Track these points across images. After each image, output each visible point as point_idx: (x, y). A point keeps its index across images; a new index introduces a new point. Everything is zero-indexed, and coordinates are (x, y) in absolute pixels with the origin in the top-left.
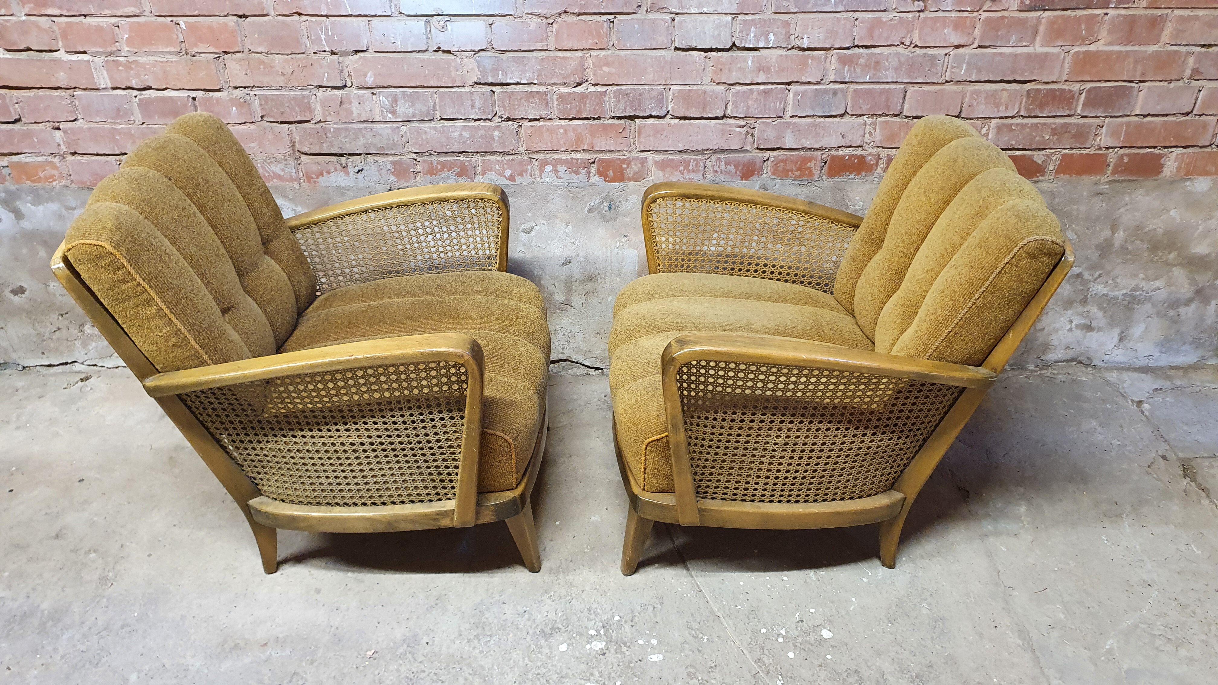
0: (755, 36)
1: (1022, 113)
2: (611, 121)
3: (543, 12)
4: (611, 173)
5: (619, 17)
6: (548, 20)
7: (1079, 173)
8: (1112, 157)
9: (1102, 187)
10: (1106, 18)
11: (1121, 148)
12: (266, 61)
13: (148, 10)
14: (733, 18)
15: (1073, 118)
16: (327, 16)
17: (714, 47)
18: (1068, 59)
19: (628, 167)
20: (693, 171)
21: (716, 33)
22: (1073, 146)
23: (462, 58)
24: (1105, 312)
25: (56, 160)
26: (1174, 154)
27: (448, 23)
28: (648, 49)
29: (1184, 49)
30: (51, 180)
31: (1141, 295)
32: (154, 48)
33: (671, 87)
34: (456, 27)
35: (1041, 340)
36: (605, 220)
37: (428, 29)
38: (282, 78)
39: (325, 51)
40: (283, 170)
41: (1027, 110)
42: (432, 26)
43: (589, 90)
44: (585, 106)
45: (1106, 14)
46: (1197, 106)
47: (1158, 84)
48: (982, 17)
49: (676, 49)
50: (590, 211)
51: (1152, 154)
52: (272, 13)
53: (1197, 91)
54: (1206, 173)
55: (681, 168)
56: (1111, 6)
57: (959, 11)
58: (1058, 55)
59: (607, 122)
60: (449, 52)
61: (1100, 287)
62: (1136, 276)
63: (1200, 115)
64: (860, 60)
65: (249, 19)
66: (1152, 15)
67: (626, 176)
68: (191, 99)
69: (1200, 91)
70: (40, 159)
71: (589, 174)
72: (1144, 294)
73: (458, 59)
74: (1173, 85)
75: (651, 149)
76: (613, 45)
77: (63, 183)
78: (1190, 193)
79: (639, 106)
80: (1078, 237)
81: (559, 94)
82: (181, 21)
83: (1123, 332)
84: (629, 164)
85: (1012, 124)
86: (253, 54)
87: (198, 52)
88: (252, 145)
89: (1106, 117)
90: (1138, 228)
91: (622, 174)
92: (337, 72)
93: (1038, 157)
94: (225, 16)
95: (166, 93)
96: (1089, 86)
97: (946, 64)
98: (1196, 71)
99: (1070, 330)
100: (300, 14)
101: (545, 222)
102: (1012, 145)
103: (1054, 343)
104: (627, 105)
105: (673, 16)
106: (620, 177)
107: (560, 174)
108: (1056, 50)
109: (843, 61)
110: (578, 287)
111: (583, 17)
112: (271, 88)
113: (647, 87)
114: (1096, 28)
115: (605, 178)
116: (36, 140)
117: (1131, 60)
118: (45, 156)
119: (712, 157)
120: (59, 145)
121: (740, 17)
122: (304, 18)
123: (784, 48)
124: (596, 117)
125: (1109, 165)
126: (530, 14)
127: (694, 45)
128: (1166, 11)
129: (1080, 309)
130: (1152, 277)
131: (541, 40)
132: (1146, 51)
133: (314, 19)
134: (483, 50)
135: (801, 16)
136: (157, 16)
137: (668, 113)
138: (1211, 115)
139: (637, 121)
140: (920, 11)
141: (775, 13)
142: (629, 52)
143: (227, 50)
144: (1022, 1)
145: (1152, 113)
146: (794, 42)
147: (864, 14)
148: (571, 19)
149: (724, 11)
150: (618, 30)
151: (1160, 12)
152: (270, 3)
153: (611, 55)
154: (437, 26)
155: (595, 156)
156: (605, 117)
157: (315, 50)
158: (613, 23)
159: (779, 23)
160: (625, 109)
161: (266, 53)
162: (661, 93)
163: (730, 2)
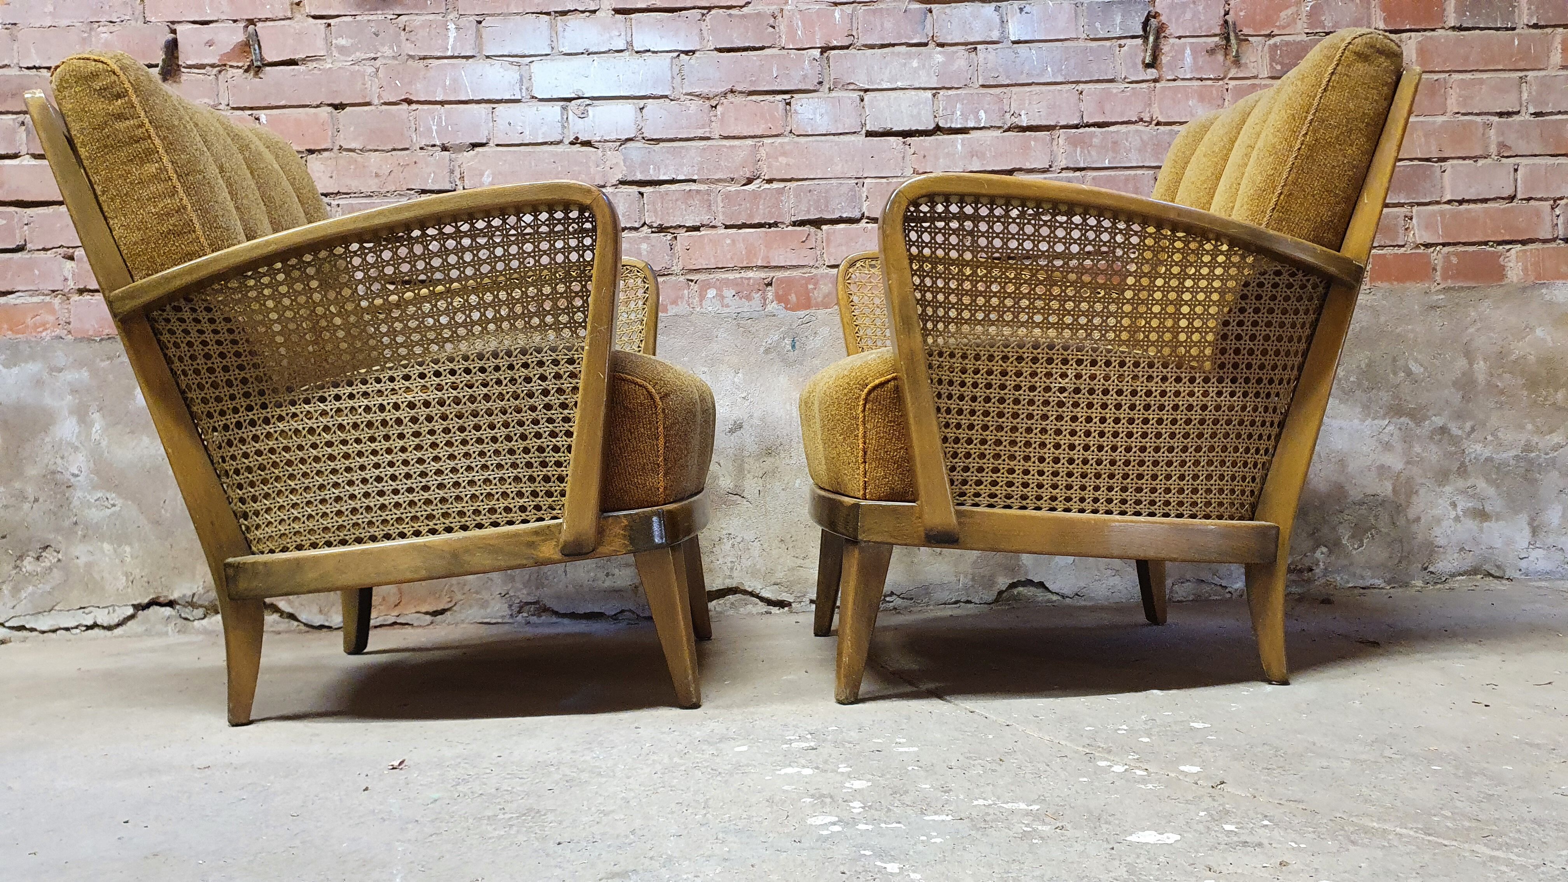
0: (961, 114)
2: (790, 228)
3: (705, 90)
4: (793, 298)
5: (796, 96)
6: (712, 101)
7: (1401, 279)
8: (1437, 256)
9: (1436, 298)
11: (1444, 245)
12: (359, 160)
13: (224, 102)
14: (934, 95)
16: (442, 103)
17: (913, 129)
19: (815, 289)
21: (915, 112)
22: (1383, 243)
23: (604, 151)
24: (1498, 487)
25: (57, 301)
26: (1513, 251)
27: (589, 108)
28: (834, 135)
29: (1478, 119)
30: (40, 329)
31: (1539, 456)
33: (867, 181)
34: (599, 113)
35: (1420, 537)
36: (787, 363)
37: (565, 117)
38: (376, 180)
39: (434, 146)
42: (570, 113)
43: (762, 188)
44: (758, 209)
46: (1519, 189)
47: (1461, 162)
48: (1230, 87)
49: (869, 134)
50: (767, 351)
51: (1484, 251)
52: (376, 101)
53: (1512, 170)
57: (1201, 79)
59: (785, 230)
60: (588, 144)
61: (1478, 447)
62: (1522, 427)
63: (1529, 199)
64: (1094, 140)
65: (348, 109)
66: (1427, 79)
67: (813, 302)
69: (1516, 170)
70: (36, 299)
71: (765, 300)
72: (1543, 455)
73: (599, 151)
74: (1481, 162)
76: (791, 131)
77: (58, 332)
78: (1551, 303)
79: (827, 206)
80: (1426, 369)
81: (725, 193)
82: (263, 115)
83: (1533, 519)
84: (815, 284)
86: (345, 153)
89: (1412, 205)
90: (1501, 355)
91: (808, 299)
92: (446, 173)
94: (318, 106)
98: (1502, 145)
99: (1457, 519)
100: (409, 102)
101: (706, 369)
103: (1441, 541)
104: (810, 205)
105: (862, 93)
106: (806, 303)
107: (726, 301)
109: (1074, 143)
110: (751, 465)
111: (754, 98)
112: (361, 195)
113: (833, 181)
115: (786, 304)
116: (37, 272)
117: (1420, 133)
118: (44, 295)
120: (66, 280)
121: (942, 92)
122: (414, 106)
123: (999, 128)
124: (771, 222)
125: (1435, 269)
126: (690, 94)
127: (889, 127)
128: (1443, 76)
129: (1461, 484)
130: (1545, 429)
131: (703, 126)
132: (1434, 123)
133: (426, 107)
134: (631, 139)
135: (1015, 89)
136: (233, 108)
137: (863, 215)
138: (1541, 199)
139: (824, 227)
140: (1155, 81)
141: (983, 86)
142: (810, 138)
143: (313, 148)
144: (1271, 66)
145: (1467, 198)
146: (1010, 121)
147: (1090, 86)
148: (739, 100)
149: (922, 86)
150: (796, 112)
151: (1435, 77)
152: (375, 89)
153: (788, 143)
154: (577, 112)
155: (772, 274)
156: (783, 223)
157: (422, 145)
158: (789, 104)
159: (988, 98)
160: (809, 210)
161: (361, 150)
162: (852, 190)
163: (928, 75)
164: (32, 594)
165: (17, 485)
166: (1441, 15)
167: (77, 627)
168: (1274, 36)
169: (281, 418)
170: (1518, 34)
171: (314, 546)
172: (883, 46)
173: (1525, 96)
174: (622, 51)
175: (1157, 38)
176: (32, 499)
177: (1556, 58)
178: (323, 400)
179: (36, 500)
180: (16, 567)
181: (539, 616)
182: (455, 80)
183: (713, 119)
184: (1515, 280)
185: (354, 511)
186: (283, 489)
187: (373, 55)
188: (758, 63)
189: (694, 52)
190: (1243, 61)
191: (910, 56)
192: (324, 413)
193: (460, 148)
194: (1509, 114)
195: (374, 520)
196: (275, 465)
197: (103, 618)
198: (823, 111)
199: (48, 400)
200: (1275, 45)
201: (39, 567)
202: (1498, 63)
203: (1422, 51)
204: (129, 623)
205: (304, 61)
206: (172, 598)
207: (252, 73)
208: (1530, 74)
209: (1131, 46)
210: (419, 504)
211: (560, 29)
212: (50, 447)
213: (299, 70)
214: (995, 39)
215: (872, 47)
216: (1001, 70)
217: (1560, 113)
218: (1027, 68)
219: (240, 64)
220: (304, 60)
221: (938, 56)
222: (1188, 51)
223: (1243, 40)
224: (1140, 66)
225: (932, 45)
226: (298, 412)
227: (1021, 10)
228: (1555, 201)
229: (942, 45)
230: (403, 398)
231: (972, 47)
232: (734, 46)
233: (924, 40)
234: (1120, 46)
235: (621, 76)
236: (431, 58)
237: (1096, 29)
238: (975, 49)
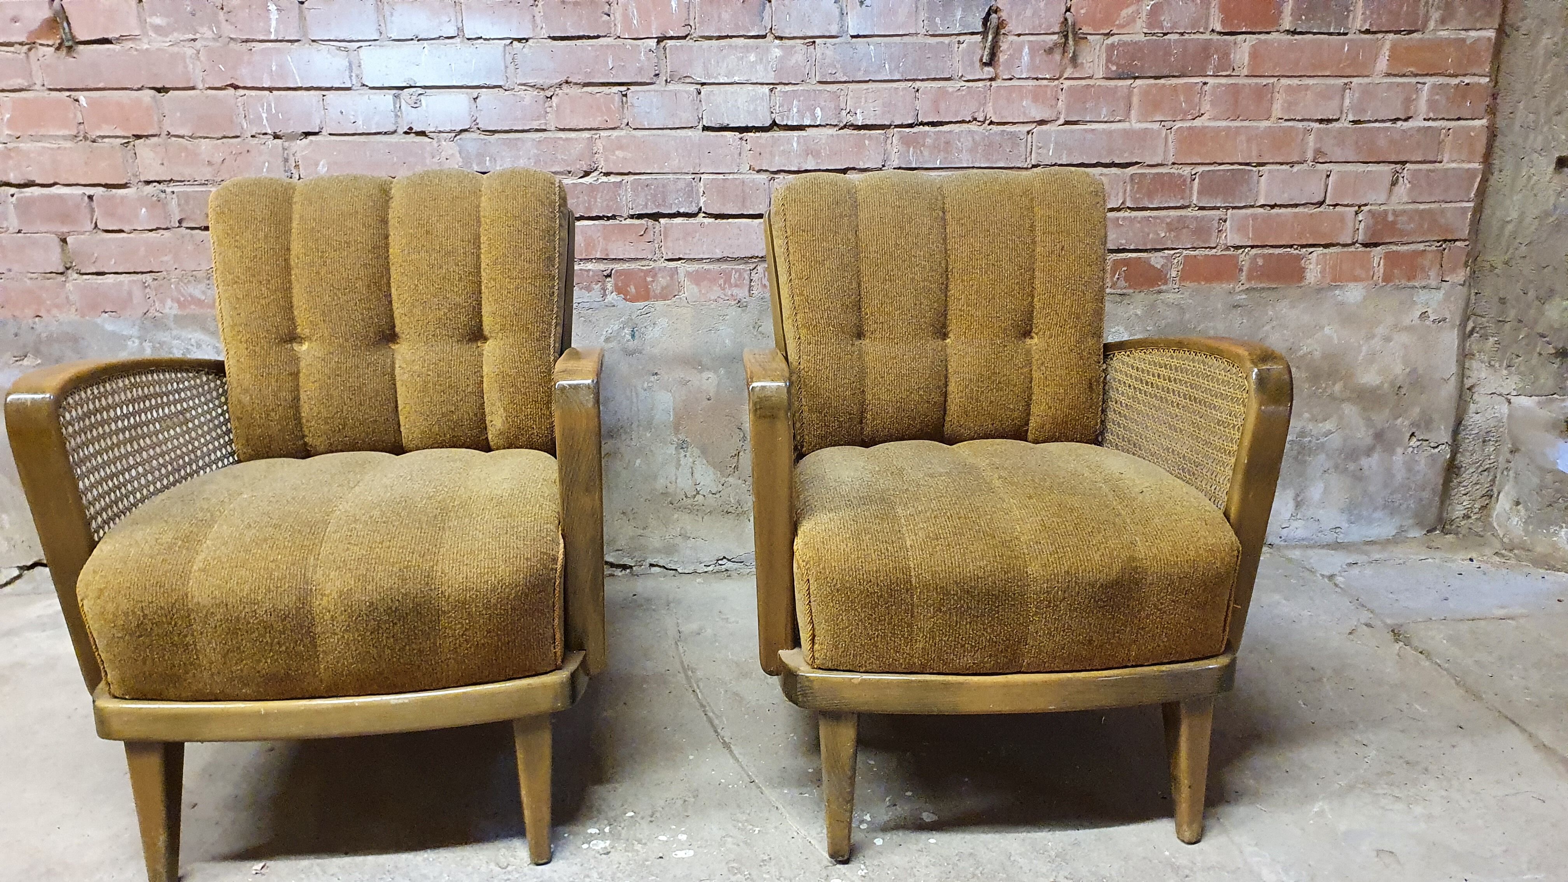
0: (798, 111)
1: (1128, 204)
2: (629, 221)
3: (540, 81)
4: (632, 289)
5: (632, 88)
6: (546, 92)
7: (1209, 279)
8: (1244, 258)
9: (1239, 297)
10: (1206, 88)
11: (1252, 247)
12: (190, 147)
13: (39, 82)
14: (771, 90)
15: (1189, 210)
16: (270, 89)
17: (750, 125)
18: (1171, 138)
19: (653, 281)
20: (736, 286)
21: (752, 108)
22: (1195, 245)
23: (439, 141)
26: (1315, 254)
27: (422, 97)
28: (670, 129)
29: (1300, 125)
31: (1310, 441)
32: (42, 131)
33: (703, 176)
34: (433, 102)
36: (627, 352)
37: (398, 106)
38: (209, 169)
39: (265, 134)
40: (204, 293)
41: (1134, 200)
42: (403, 101)
43: (600, 181)
44: (596, 201)
45: (1205, 84)
46: (1328, 195)
47: (1278, 167)
48: (1065, 86)
49: (706, 128)
50: (607, 341)
51: (1289, 253)
52: (200, 86)
53: (1325, 177)
54: (1356, 279)
55: (721, 281)
56: (1208, 73)
57: (1037, 79)
58: (1159, 131)
59: (624, 222)
60: (422, 134)
62: (1300, 415)
63: (1335, 205)
64: (928, 140)
65: (170, 93)
66: (1256, 84)
67: (652, 294)
68: (86, 198)
69: (1328, 176)
71: (605, 291)
72: (1314, 440)
73: (435, 142)
74: (1296, 168)
75: (681, 256)
76: (628, 124)
78: (1342, 304)
79: (664, 201)
82: (82, 97)
83: (1298, 495)
84: (655, 276)
85: (1118, 219)
86: (173, 139)
87: (100, 137)
88: (165, 259)
89: (1227, 208)
90: (1291, 351)
91: (647, 290)
92: (280, 161)
93: (1157, 260)
94: (139, 89)
95: (54, 190)
96: (1200, 169)
97: (1029, 144)
98: (1318, 152)
100: (236, 87)
102: (1122, 244)
104: (648, 200)
105: (699, 87)
106: (644, 294)
108: (1156, 126)
109: (906, 142)
111: (589, 89)
112: (194, 182)
113: (670, 176)
114: (1197, 100)
115: (625, 295)
117: (1243, 138)
119: (759, 268)
121: (779, 87)
122: (241, 92)
123: (836, 126)
124: (610, 215)
125: (1241, 270)
126: (524, 85)
127: (726, 122)
128: (1271, 80)
130: (1320, 417)
131: (538, 118)
132: (1258, 128)
133: (254, 93)
134: (466, 130)
135: (852, 86)
136: (50, 90)
138: (1347, 206)
139: (662, 220)
140: (991, 79)
141: (820, 82)
142: (647, 132)
143: (139, 133)
144: (1107, 67)
145: (1278, 203)
146: (847, 119)
147: (926, 84)
148: (575, 91)
149: (759, 81)
150: (632, 105)
151: (1264, 81)
152: (198, 72)
153: (625, 137)
154: (409, 101)
155: (611, 267)
156: (621, 216)
157: (253, 134)
158: (625, 95)
159: (826, 95)
160: (646, 204)
161: (190, 137)
162: (689, 185)
163: (766, 69)
166: (1276, 19)
168: (1112, 35)
170: (1350, 40)
172: (720, 38)
173: (1347, 102)
174: (452, 38)
175: (996, 35)
177: (1382, 64)
182: (280, 66)
183: (548, 110)
184: (1312, 280)
187: (192, 37)
188: (593, 52)
189: (527, 40)
190: (1079, 61)
191: (747, 49)
194: (1329, 121)
198: (660, 103)
200: (1113, 44)
202: (1326, 69)
203: (1255, 55)
204: (16, 582)
205: (120, 39)
207: (64, 51)
208: (1355, 80)
209: (969, 43)
211: (387, 13)
213: (114, 50)
214: (834, 33)
215: (710, 38)
216: (838, 66)
217: (1376, 121)
218: (864, 64)
219: (50, 43)
220: (117, 39)
221: (776, 50)
222: (1026, 50)
223: (1080, 38)
224: (978, 64)
225: (770, 37)
227: (861, 3)
228: (1359, 207)
229: (780, 38)
231: (811, 41)
232: (569, 34)
233: (762, 33)
234: (959, 42)
235: (453, 65)
236: (253, 41)
237: (936, 24)
238: (814, 42)
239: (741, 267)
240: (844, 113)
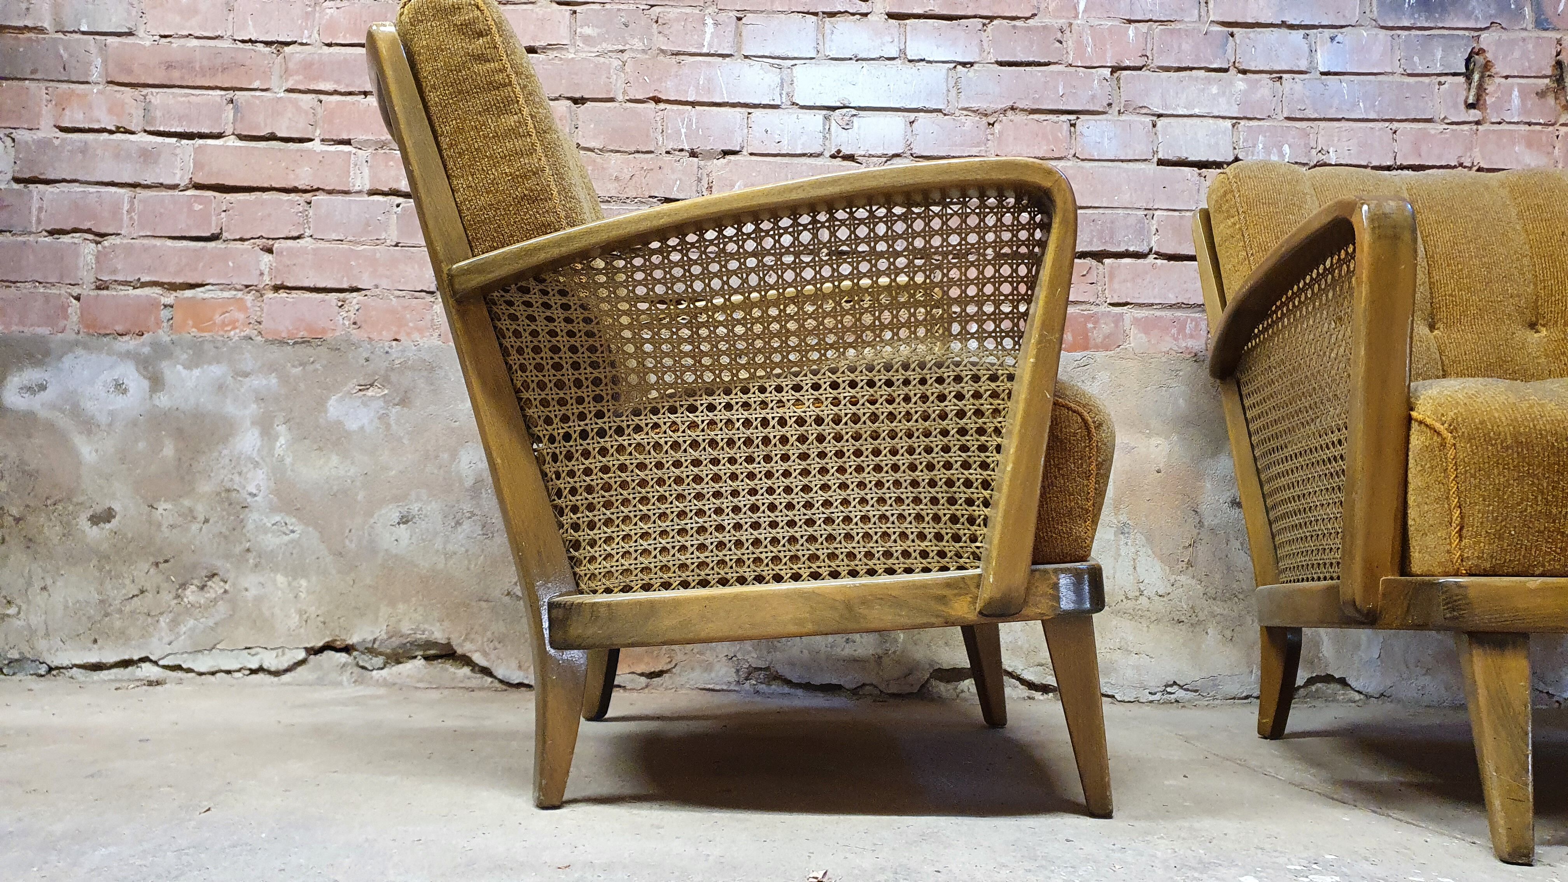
0: (1264, 148)
3: (983, 105)
4: (1070, 339)
5: (1082, 117)
6: (990, 118)
12: (599, 160)
14: (1234, 125)
16: (693, 104)
17: (1211, 159)
19: (1095, 330)
20: (1192, 336)
21: (1213, 141)
23: (868, 166)
25: (249, 298)
27: (855, 118)
28: (1122, 161)
30: (229, 328)
33: (1157, 213)
34: (866, 123)
37: (827, 127)
38: (616, 185)
39: (682, 150)
42: (833, 123)
48: (1561, 133)
49: (1161, 163)
52: (620, 98)
55: (1174, 331)
57: (1529, 124)
60: (851, 158)
65: (589, 104)
67: (1092, 344)
70: (226, 294)
73: (863, 166)
75: (1128, 301)
76: (1074, 155)
77: (248, 332)
79: (1112, 238)
84: (1096, 325)
86: (582, 152)
91: (1087, 341)
92: (692, 180)
100: (657, 100)
104: (1094, 237)
105: (1155, 118)
106: (1084, 345)
111: (1036, 116)
113: (1120, 211)
116: (231, 264)
118: (236, 289)
120: (262, 274)
121: (1242, 122)
122: (662, 106)
123: (1305, 164)
126: (966, 109)
127: (1183, 157)
131: (978, 145)
133: (675, 107)
134: (897, 155)
135: (1323, 124)
137: (1151, 250)
139: (1107, 261)
140: (1478, 123)
141: (1288, 119)
142: (1096, 163)
146: (1318, 157)
147: (1404, 125)
148: (1020, 118)
149: (1222, 114)
150: (1081, 134)
152: (621, 85)
153: (1071, 168)
154: (840, 122)
157: (669, 149)
158: (1073, 125)
159: (1293, 132)
160: (1091, 240)
161: (601, 150)
162: (1140, 221)
163: (1228, 103)
164: (193, 629)
165: (187, 502)
167: (239, 670)
169: (638, 429)
171: (666, 586)
172: (1179, 69)
174: (894, 59)
175: (1482, 77)
176: (201, 518)
178: (692, 409)
179: (206, 521)
180: (178, 596)
181: (769, 684)
182: (709, 80)
183: (990, 137)
185: (721, 545)
186: (632, 515)
187: (621, 47)
188: (1043, 79)
189: (972, 64)
191: (1209, 81)
192: (693, 425)
193: (710, 155)
195: (745, 557)
196: (624, 485)
197: (271, 661)
198: (1112, 135)
199: (230, 408)
201: (201, 598)
204: (300, 669)
205: (545, 49)
206: (350, 642)
209: (1452, 84)
210: (801, 541)
211: (828, 31)
212: (227, 461)
214: (1304, 69)
215: (1167, 69)
216: (1308, 102)
218: (1336, 102)
220: (544, 48)
221: (1240, 83)
222: (1516, 93)
224: (1462, 106)
225: (1233, 71)
226: (661, 422)
227: (1332, 39)
229: (1244, 72)
230: (790, 412)
231: (1278, 75)
232: (1018, 60)
233: (1225, 66)
234: (1440, 83)
235: (892, 86)
236: (684, 54)
237: (1414, 63)
238: (1281, 78)
239: (1197, 315)
240: (1314, 152)
